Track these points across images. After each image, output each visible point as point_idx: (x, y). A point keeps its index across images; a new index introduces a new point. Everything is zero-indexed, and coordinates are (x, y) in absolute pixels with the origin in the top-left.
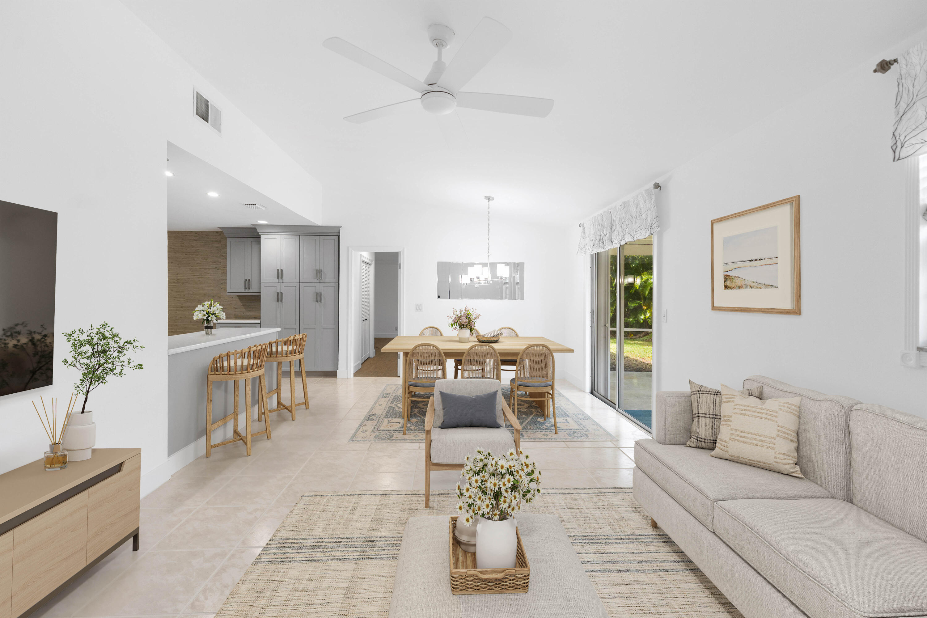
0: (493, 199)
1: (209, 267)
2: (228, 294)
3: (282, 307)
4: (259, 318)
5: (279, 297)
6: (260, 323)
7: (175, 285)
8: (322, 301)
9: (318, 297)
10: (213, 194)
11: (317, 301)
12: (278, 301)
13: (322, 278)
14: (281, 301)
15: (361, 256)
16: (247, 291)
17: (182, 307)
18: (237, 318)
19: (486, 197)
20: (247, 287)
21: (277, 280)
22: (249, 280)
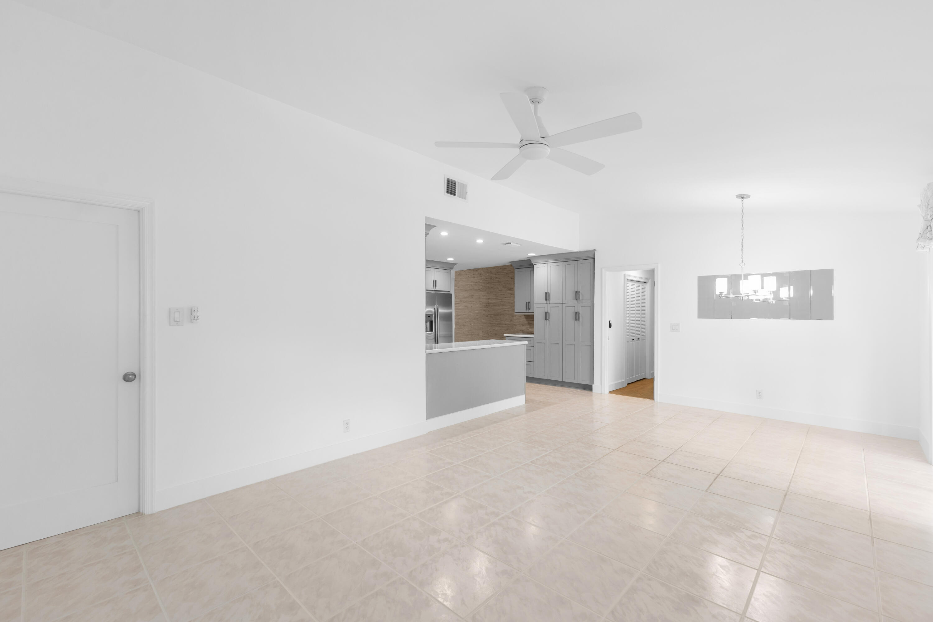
0: (748, 197)
1: (506, 293)
2: (515, 314)
3: (549, 324)
4: (532, 333)
5: (547, 316)
6: (533, 338)
7: (487, 308)
8: (580, 320)
9: (577, 316)
10: (480, 241)
11: (576, 320)
12: (546, 319)
13: (580, 299)
14: (548, 320)
15: (625, 275)
16: (527, 311)
17: (491, 324)
18: (524, 333)
19: (738, 196)
20: (527, 308)
21: (545, 302)
22: (529, 302)
